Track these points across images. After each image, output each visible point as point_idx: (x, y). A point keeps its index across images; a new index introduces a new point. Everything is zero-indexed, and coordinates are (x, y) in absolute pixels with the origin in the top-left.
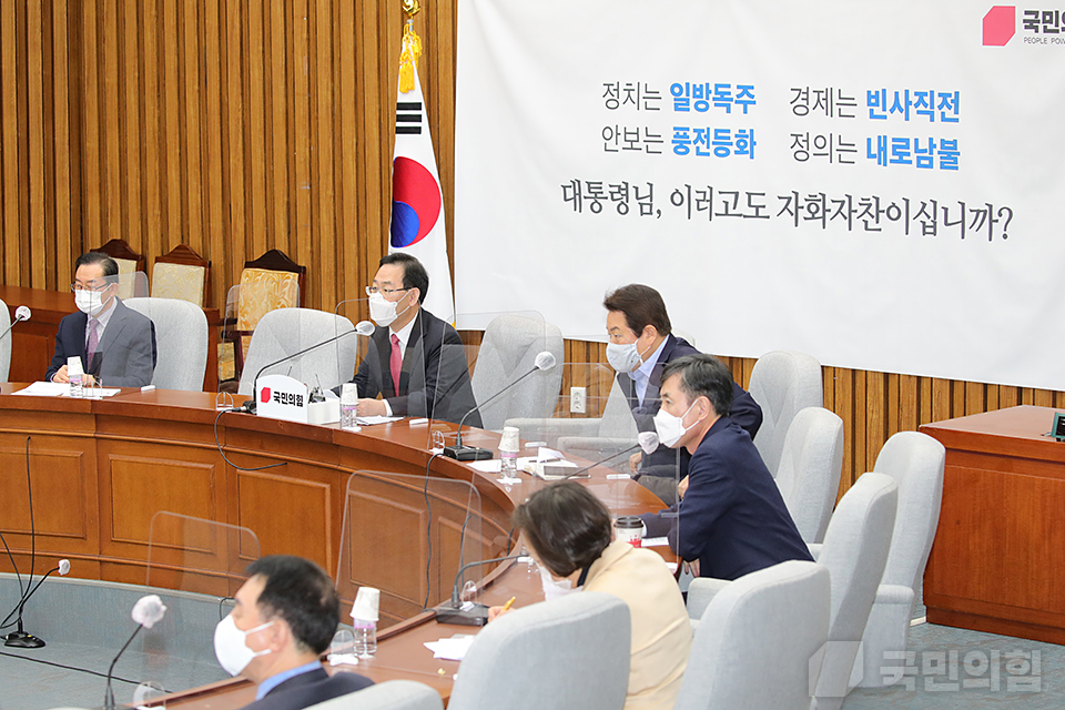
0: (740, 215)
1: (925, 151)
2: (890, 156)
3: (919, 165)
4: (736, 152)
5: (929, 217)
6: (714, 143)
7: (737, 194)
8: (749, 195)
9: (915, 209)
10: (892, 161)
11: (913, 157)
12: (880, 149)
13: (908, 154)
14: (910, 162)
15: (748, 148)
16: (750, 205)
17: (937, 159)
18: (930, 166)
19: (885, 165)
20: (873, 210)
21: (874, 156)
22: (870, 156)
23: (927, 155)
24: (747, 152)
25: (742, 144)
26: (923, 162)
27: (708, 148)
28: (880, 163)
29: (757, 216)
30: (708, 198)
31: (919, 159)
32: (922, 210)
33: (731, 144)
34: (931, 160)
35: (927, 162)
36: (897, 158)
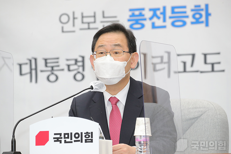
0: (197, 71)
4: (192, 23)
6: (170, 17)
7: (193, 56)
8: (205, 55)
15: (203, 19)
16: (205, 62)
24: (202, 22)
25: (197, 16)
27: (164, 20)
29: (213, 70)
30: (165, 59)
33: (187, 17)
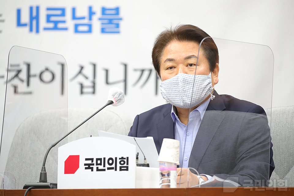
1: (83, 18)
2: (43, 23)
3: (76, 31)
5: (87, 78)
9: (71, 72)
10: (46, 29)
11: (70, 23)
12: (32, 18)
13: (64, 22)
14: (66, 29)
17: (97, 25)
18: (90, 31)
19: (37, 31)
20: (23, 75)
21: (25, 25)
22: (19, 24)
23: (86, 21)
26: (81, 28)
28: (31, 30)
31: (76, 26)
32: (80, 72)
34: (90, 26)
35: (86, 28)
36: (51, 25)
